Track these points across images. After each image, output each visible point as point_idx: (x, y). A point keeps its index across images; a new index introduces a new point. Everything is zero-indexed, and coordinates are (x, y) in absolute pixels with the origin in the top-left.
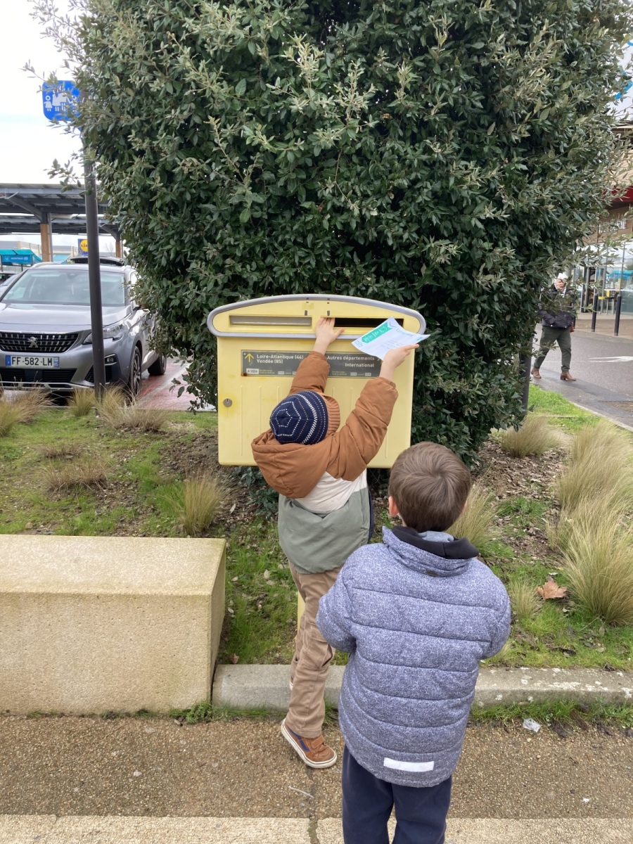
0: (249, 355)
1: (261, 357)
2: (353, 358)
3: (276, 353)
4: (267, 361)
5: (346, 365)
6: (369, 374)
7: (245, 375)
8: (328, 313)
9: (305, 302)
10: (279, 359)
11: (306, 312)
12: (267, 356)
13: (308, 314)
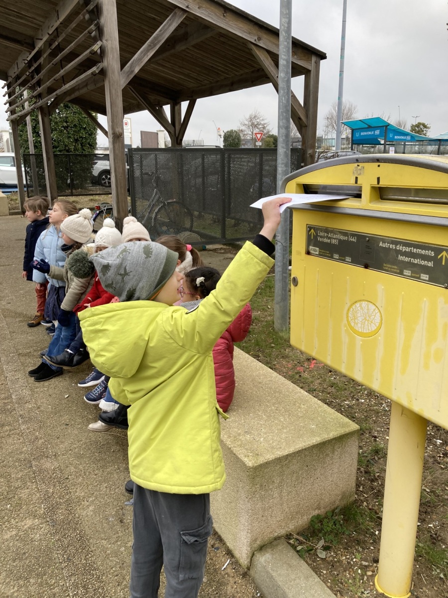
0: (312, 231)
1: (322, 234)
2: (408, 249)
3: (333, 231)
4: (326, 240)
5: (401, 258)
6: (425, 277)
7: (308, 253)
8: (378, 179)
9: (356, 164)
10: (335, 239)
11: (357, 178)
12: (326, 234)
13: (358, 183)
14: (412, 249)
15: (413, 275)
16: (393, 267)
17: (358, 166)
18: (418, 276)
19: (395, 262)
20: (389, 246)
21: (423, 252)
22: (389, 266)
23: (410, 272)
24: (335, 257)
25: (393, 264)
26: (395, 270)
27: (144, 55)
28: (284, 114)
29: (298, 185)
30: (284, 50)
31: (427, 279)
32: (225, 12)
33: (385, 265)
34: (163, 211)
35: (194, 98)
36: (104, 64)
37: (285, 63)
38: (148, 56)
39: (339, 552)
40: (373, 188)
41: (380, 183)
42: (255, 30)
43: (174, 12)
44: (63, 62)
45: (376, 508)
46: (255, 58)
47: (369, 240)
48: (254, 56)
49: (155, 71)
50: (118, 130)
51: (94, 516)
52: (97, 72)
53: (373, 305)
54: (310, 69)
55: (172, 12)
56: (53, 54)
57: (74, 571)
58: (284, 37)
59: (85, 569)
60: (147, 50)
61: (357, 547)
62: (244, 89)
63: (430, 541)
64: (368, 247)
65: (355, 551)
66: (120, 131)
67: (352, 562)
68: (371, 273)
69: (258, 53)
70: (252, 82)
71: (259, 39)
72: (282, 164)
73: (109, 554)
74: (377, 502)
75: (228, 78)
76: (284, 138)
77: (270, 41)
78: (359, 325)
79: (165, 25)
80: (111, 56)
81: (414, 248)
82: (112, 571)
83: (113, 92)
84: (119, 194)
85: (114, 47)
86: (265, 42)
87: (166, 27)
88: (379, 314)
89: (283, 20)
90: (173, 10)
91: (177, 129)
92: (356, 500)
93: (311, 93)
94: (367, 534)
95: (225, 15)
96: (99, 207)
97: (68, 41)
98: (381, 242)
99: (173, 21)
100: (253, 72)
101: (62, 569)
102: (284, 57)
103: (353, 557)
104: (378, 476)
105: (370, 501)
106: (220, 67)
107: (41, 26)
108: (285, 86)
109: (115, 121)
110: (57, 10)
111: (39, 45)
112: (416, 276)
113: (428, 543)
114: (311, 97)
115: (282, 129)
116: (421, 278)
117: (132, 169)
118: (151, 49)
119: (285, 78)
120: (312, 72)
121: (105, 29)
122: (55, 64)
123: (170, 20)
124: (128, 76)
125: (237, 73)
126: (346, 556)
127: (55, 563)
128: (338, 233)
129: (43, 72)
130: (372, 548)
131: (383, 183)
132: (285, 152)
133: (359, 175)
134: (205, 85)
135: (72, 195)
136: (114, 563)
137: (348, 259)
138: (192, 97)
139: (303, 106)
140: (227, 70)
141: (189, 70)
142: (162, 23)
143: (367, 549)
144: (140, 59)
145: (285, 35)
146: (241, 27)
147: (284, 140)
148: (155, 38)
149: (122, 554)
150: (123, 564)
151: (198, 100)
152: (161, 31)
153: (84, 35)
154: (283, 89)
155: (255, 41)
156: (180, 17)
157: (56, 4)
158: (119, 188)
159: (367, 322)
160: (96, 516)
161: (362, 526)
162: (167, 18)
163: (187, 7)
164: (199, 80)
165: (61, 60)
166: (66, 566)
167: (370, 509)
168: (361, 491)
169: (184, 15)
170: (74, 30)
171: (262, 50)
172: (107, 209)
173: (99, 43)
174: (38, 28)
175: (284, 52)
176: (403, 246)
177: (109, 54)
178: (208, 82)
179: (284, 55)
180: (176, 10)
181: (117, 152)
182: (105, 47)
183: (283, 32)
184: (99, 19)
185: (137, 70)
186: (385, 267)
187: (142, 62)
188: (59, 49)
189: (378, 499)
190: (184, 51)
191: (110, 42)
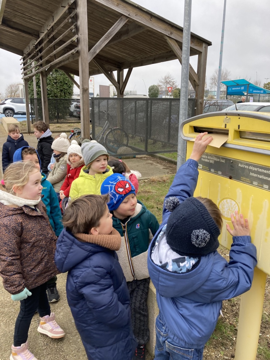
1: (204, 157)
2: (256, 169)
3: (211, 155)
4: (206, 160)
5: (251, 174)
6: (266, 187)
8: (239, 126)
9: (225, 117)
10: (212, 160)
11: (226, 125)
12: (206, 157)
13: (227, 127)
14: (259, 169)
15: (259, 185)
16: (247, 179)
17: (227, 117)
18: (262, 186)
19: (248, 176)
20: (245, 166)
21: (265, 171)
22: (244, 178)
23: (257, 183)
24: (211, 171)
25: (247, 177)
26: (248, 181)
27: (103, 43)
28: (185, 79)
29: (191, 126)
30: (186, 41)
31: (267, 188)
32: (151, 18)
33: (242, 178)
34: (111, 134)
35: (131, 67)
36: (79, 48)
37: (186, 49)
38: (105, 43)
39: (211, 350)
40: (236, 131)
41: (240, 129)
42: (169, 28)
43: (121, 18)
44: (55, 46)
45: (234, 323)
46: (168, 44)
47: (232, 162)
48: (167, 43)
49: (109, 51)
50: (86, 87)
51: (63, 318)
52: (75, 53)
53: (234, 202)
54: (201, 51)
55: (120, 18)
56: (50, 41)
57: (50, 352)
58: (186, 34)
59: (56, 351)
60: (105, 40)
61: (221, 347)
62: (161, 63)
63: (267, 345)
64: (232, 166)
65: (220, 349)
66: (87, 87)
67: (218, 357)
68: (234, 182)
69: (170, 42)
70: (167, 58)
71: (171, 33)
72: (183, 109)
73: (71, 343)
74: (235, 320)
75: (152, 56)
76: (184, 93)
77: (178, 35)
78: (225, 213)
79: (115, 25)
80: (83, 44)
81: (260, 169)
82: (72, 353)
83: (84, 64)
84: (85, 125)
85: (85, 38)
86: (175, 35)
87: (116, 27)
88: (237, 207)
89: (186, 24)
90: (121, 17)
91: (121, 85)
92: (222, 318)
93: (202, 66)
94: (228, 339)
95: (151, 19)
96: (73, 131)
97: (59, 34)
98: (240, 164)
99: (120, 23)
100: (167, 52)
101: (43, 350)
102: (186, 46)
103: (219, 353)
104: (236, 303)
105: (231, 319)
106: (148, 49)
107: (44, 25)
108: (186, 63)
109: (84, 81)
110: (53, 16)
111: (42, 36)
112: (261, 185)
113: (266, 347)
114: (202, 68)
115: (183, 88)
116: (264, 187)
117: (93, 110)
118: (107, 39)
119: (186, 58)
120: (203, 53)
121: (80, 28)
122: (50, 47)
123: (119, 22)
124: (93, 55)
125: (158, 53)
126: (214, 352)
127: (39, 346)
128: (214, 156)
129: (44, 51)
130: (231, 348)
131: (241, 129)
132: (185, 102)
133: (227, 123)
134: (138, 60)
135: (58, 123)
136: (74, 348)
137: (220, 173)
138: (130, 66)
139: (197, 73)
140: (152, 51)
141: (129, 51)
142: (114, 24)
143: (228, 349)
144: (100, 45)
145: (186, 32)
146: (160, 27)
147: (184, 95)
148: (109, 33)
149: (79, 343)
150: (79, 349)
151: (134, 68)
152: (113, 29)
153: (68, 31)
154: (185, 64)
155: (169, 34)
156: (125, 21)
157: (52, 12)
158: (85, 121)
159: (230, 211)
160: (64, 318)
161: (225, 334)
162: (117, 21)
163: (129, 15)
164: (135, 57)
165: (54, 45)
166: (46, 348)
167: (230, 324)
168: (225, 312)
169: (127, 19)
170: (63, 27)
171: (173, 40)
172: (78, 132)
173: (76, 36)
174: (42, 26)
175: (185, 42)
176: (253, 167)
177: (82, 42)
178: (140, 58)
179: (185, 44)
180: (122, 17)
181: (84, 99)
182: (80, 38)
183: (186, 31)
184: (77, 22)
185: (98, 52)
186: (242, 179)
187: (101, 47)
188: (54, 38)
189: (236, 318)
190: (126, 40)
191: (83, 35)
